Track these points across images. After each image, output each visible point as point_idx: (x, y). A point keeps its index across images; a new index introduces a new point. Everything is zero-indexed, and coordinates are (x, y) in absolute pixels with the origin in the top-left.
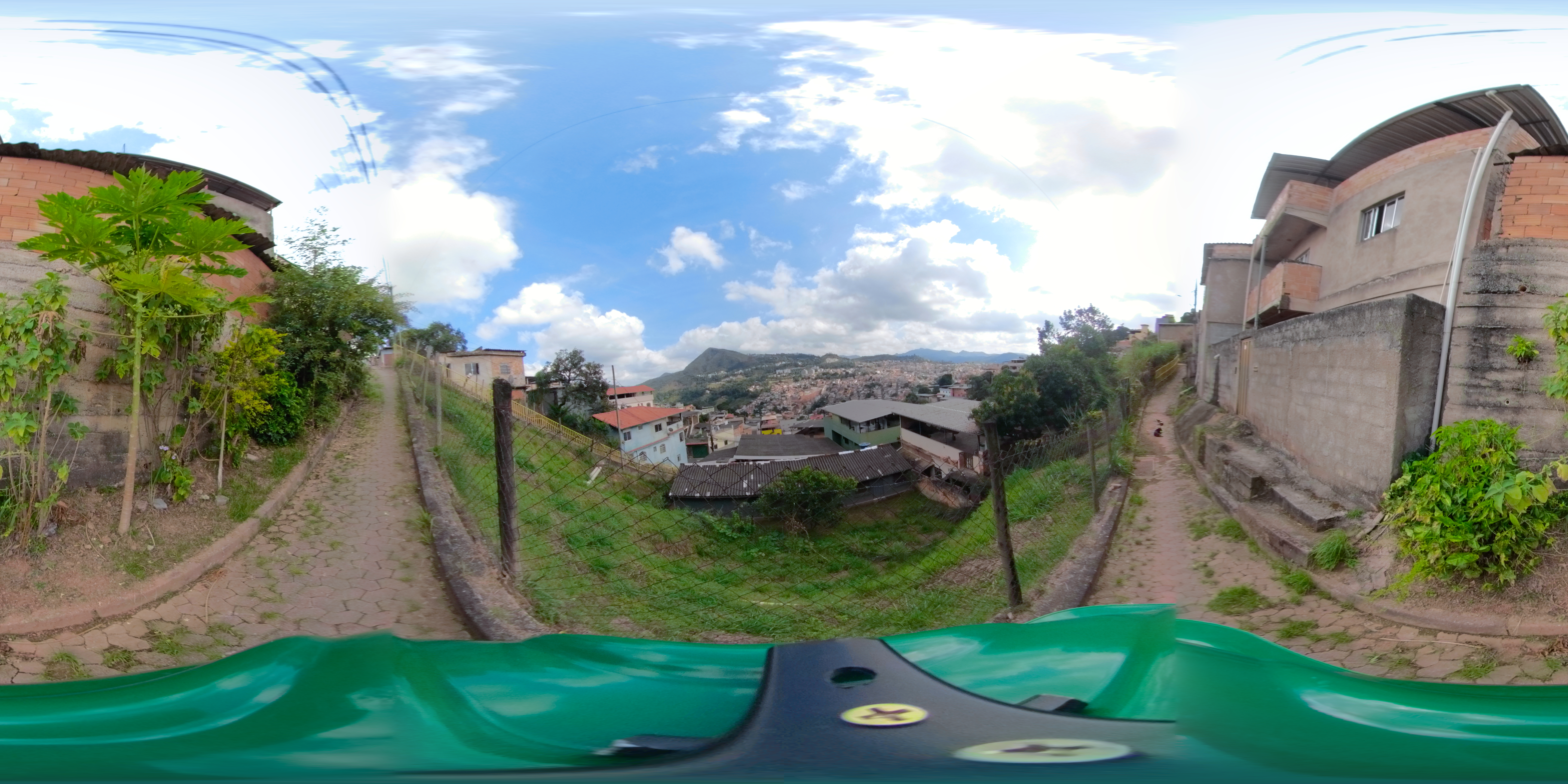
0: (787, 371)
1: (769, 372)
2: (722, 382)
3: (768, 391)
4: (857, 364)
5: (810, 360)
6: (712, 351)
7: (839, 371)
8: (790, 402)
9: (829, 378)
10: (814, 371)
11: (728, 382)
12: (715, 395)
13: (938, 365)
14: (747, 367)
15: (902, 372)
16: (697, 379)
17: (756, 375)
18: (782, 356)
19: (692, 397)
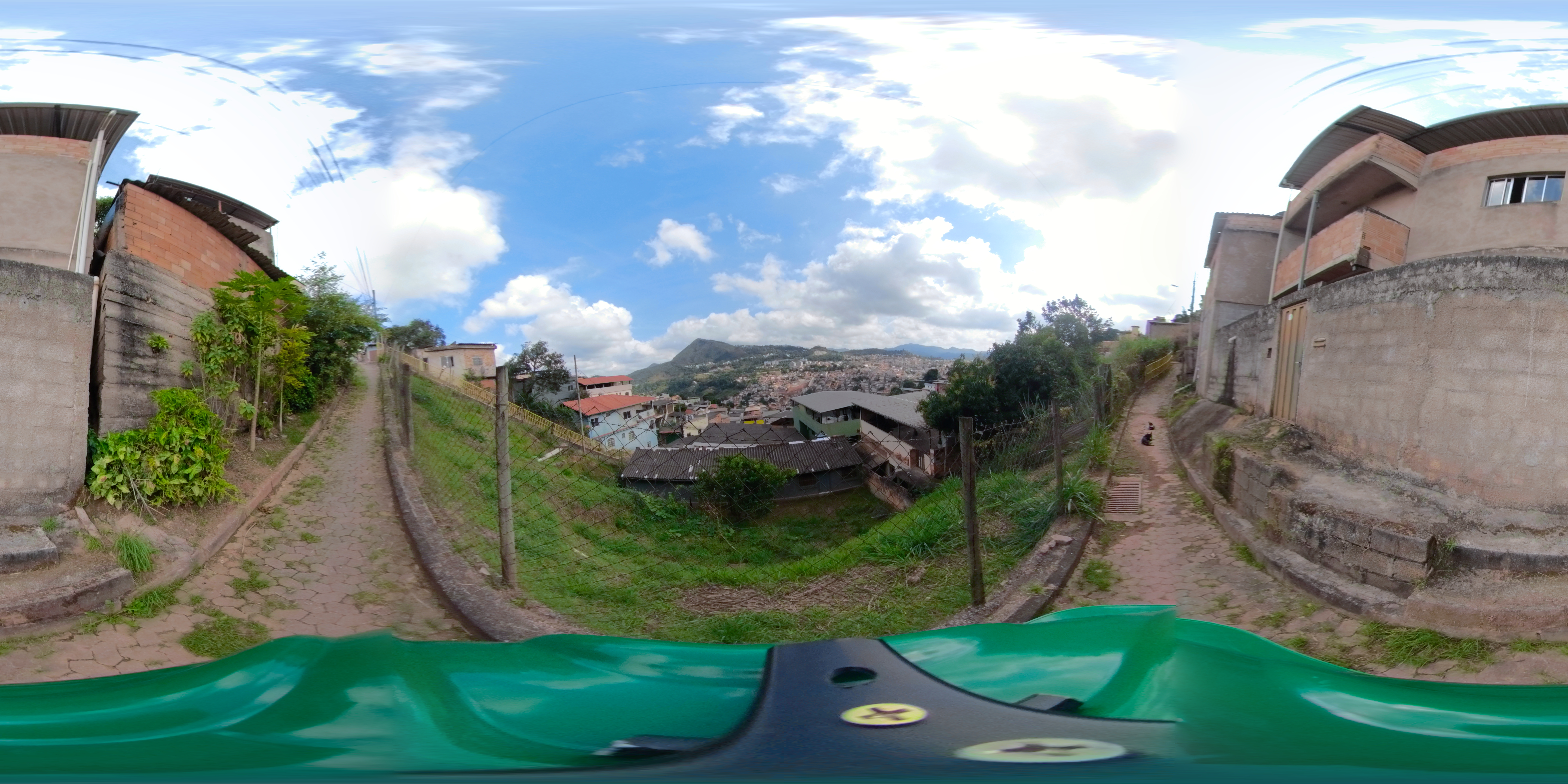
0: (776, 362)
1: (757, 363)
2: (710, 373)
3: (755, 382)
4: (845, 357)
5: (798, 352)
6: (700, 343)
7: (827, 364)
8: (778, 394)
9: (816, 371)
10: (803, 363)
11: (716, 373)
12: (703, 386)
13: (927, 361)
14: (735, 358)
15: (890, 366)
16: (684, 370)
17: (744, 366)
18: (771, 348)
19: (680, 388)
